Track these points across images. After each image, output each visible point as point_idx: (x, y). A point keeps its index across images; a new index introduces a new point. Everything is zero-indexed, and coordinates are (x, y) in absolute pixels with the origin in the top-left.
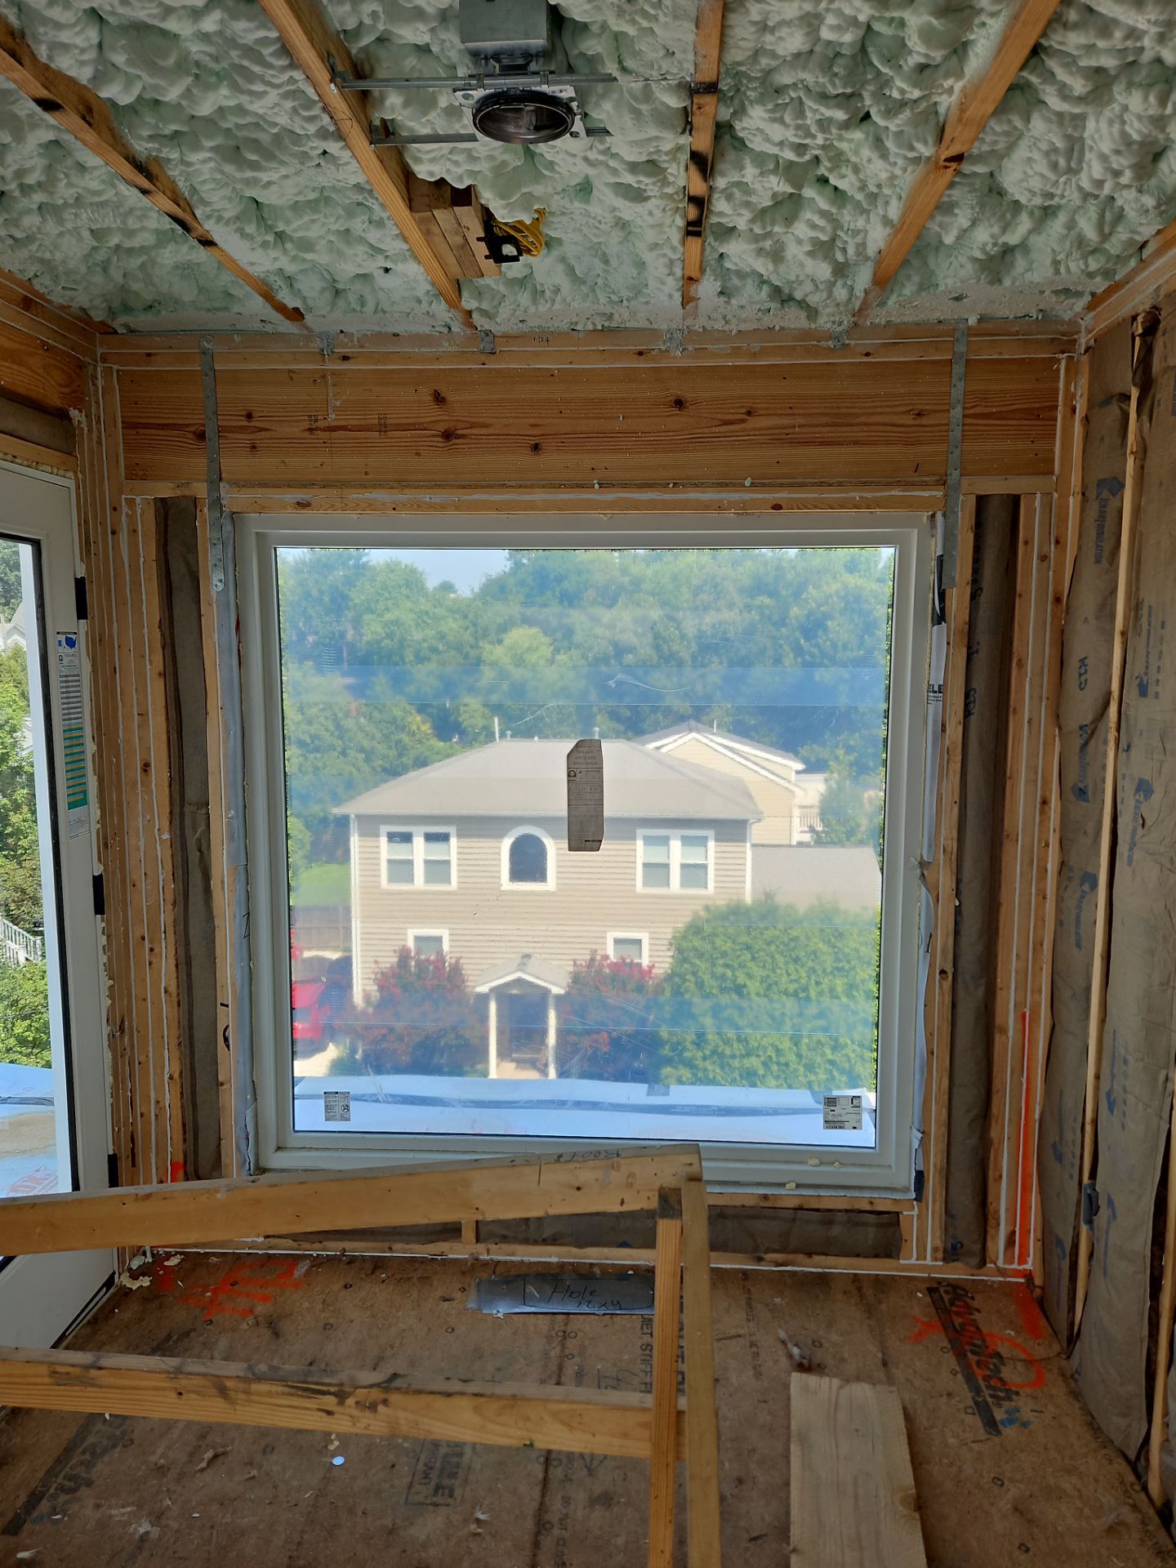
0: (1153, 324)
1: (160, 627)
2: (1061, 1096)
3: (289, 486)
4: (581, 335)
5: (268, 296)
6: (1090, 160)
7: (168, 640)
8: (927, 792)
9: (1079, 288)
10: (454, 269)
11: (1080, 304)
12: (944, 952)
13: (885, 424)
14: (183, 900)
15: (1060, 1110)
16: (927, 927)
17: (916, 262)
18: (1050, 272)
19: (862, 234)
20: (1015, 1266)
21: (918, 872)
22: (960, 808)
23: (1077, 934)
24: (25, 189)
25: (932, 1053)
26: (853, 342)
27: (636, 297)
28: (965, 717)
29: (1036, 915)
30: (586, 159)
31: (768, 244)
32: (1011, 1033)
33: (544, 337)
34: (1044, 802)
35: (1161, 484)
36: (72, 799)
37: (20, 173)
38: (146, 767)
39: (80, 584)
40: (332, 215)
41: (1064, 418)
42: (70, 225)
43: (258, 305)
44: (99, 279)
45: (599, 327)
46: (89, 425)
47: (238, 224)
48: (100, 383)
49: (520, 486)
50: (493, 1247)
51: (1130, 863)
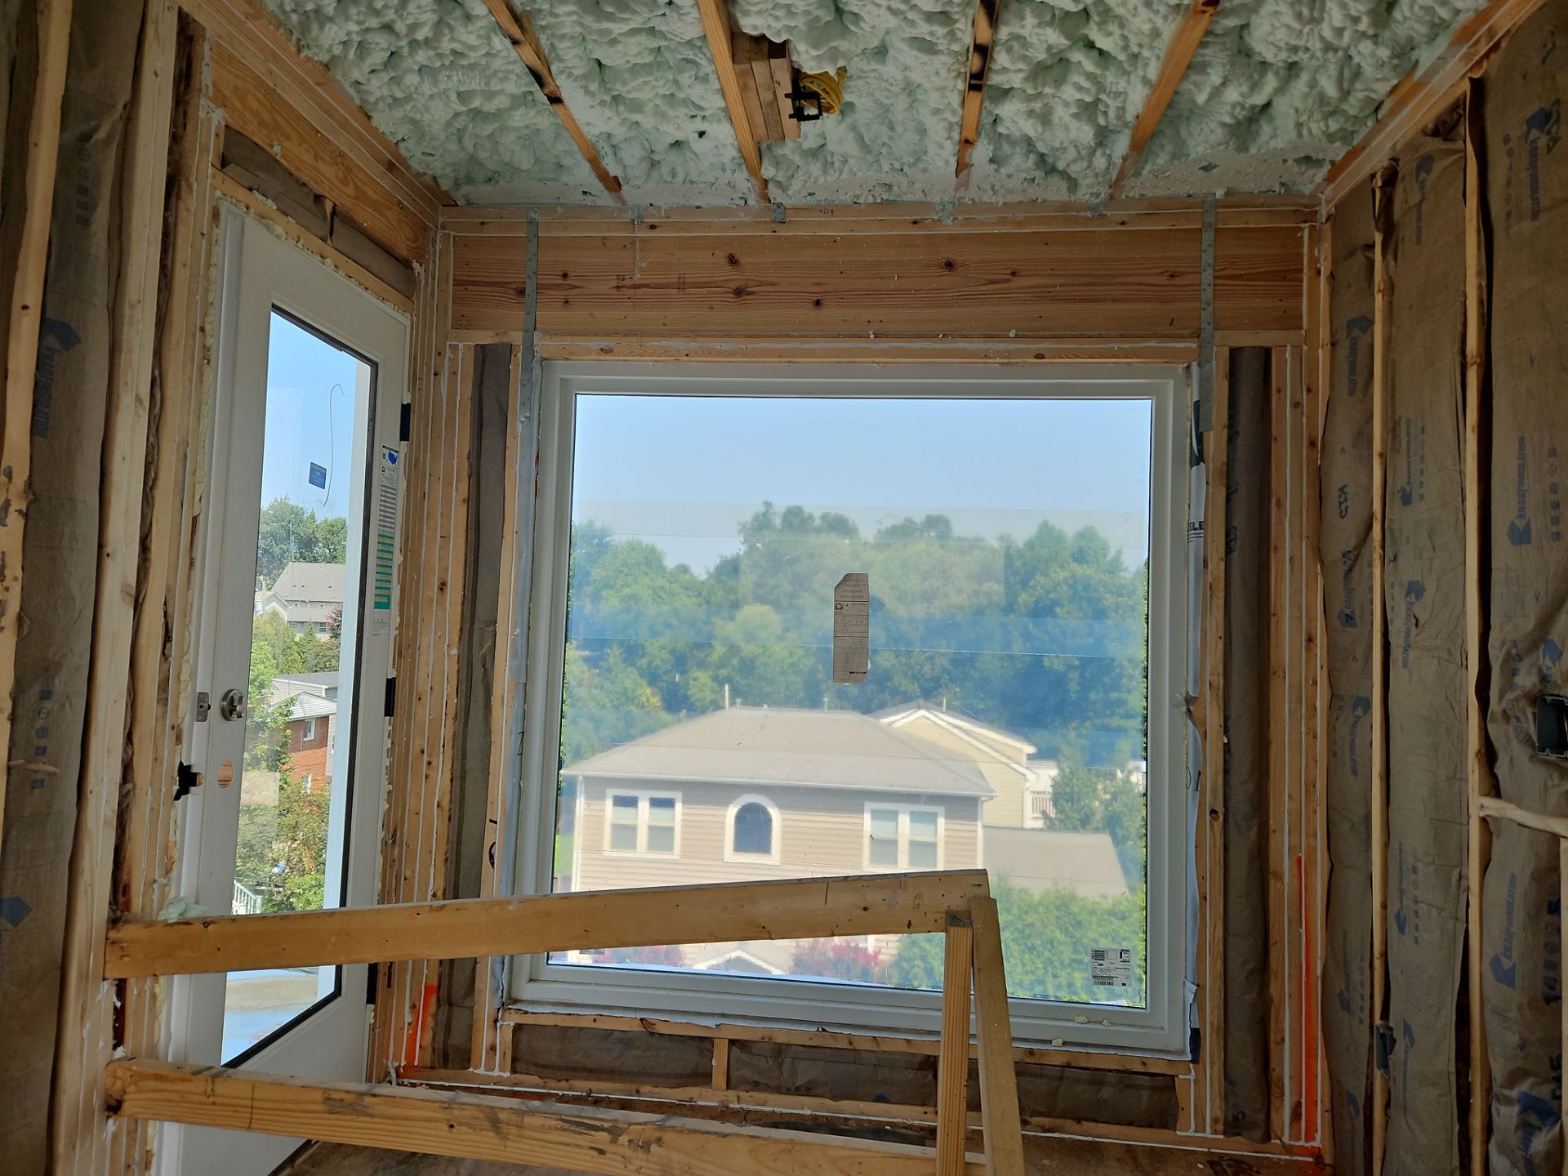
0: (1391, 177)
1: (468, 458)
2: (1345, 937)
3: (595, 335)
4: (862, 207)
5: (595, 162)
6: (1331, 9)
7: (475, 470)
8: (1191, 628)
9: (1320, 156)
10: (761, 130)
11: (1320, 175)
12: (1214, 792)
13: (1141, 284)
14: (464, 715)
15: (1345, 952)
16: (1196, 764)
18: (1294, 134)
19: (1120, 99)
20: (1302, 1143)
21: (1184, 707)
22: (1225, 644)
23: (1353, 760)
25: (1205, 898)
26: (1109, 213)
27: (915, 164)
28: (1226, 554)
29: (1307, 754)
31: (1037, 105)
32: (1286, 880)
33: (829, 209)
35: (1410, 309)
36: (379, 599)
38: (443, 586)
39: (406, 410)
40: (662, 78)
41: (1310, 279)
42: (442, 86)
43: (583, 174)
44: (453, 147)
45: (879, 201)
46: (426, 279)
47: (584, 82)
48: (438, 246)
49: (803, 336)
50: (743, 1094)
51: (1405, 666)
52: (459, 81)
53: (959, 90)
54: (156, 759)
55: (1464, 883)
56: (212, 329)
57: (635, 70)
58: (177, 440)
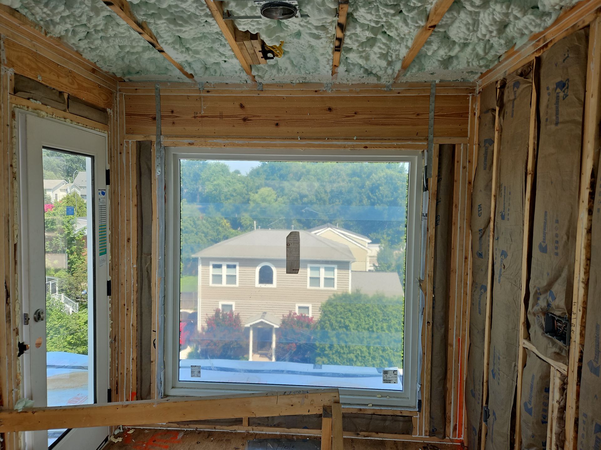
0: (504, 85)
1: (136, 188)
2: (474, 371)
3: (186, 137)
4: (294, 84)
5: (181, 69)
6: (481, 27)
7: (139, 193)
8: (422, 254)
9: (476, 71)
10: (250, 61)
11: (476, 77)
12: (429, 315)
13: (405, 118)
14: (140, 290)
15: (474, 377)
16: (422, 305)
17: (417, 61)
18: (466, 66)
19: (398, 52)
20: (457, 438)
21: (419, 283)
22: (434, 260)
23: (479, 309)
24: (97, 31)
25: (425, 354)
26: (393, 89)
27: (315, 72)
28: (436, 226)
29: (463, 300)
30: (300, 25)
31: (364, 54)
32: (454, 347)
33: (281, 85)
34: (466, 258)
35: (508, 142)
36: (101, 252)
37: (95, 26)
38: (129, 240)
39: (108, 172)
40: (206, 42)
41: (471, 117)
42: (111, 44)
43: (177, 73)
44: (120, 62)
45: (301, 82)
46: (114, 114)
47: (173, 45)
48: (118, 99)
49: (271, 138)
50: (254, 428)
51: (499, 282)
52: (119, 42)
53: (332, 48)
54: (8, 344)
55: (516, 368)
56: (16, 165)
57: (194, 39)
58: (4, 215)
